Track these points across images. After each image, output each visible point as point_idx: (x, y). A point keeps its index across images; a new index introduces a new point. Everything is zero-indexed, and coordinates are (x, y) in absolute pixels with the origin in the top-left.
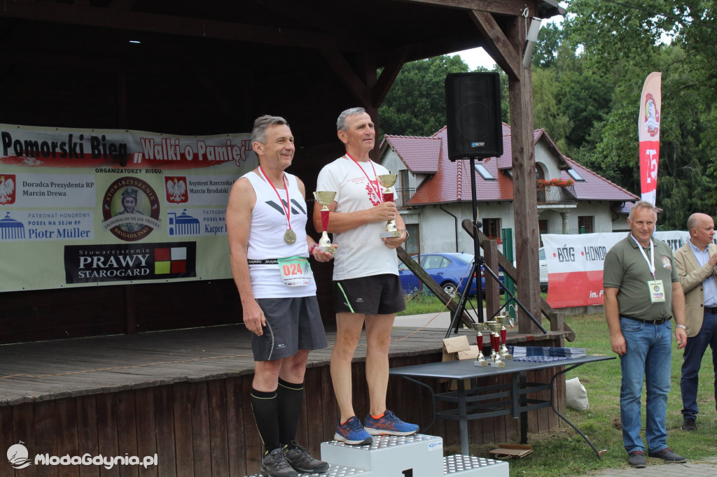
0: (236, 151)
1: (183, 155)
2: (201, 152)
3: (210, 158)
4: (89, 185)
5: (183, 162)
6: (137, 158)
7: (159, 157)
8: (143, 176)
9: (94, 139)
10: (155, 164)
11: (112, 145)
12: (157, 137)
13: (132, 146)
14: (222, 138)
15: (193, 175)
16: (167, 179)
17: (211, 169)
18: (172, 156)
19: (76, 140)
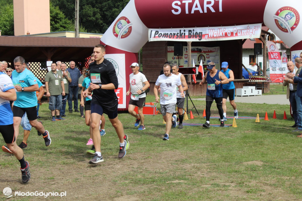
0: (217, 50)
1: (209, 51)
2: (211, 50)
3: (213, 51)
4: (196, 55)
5: (209, 52)
6: (203, 51)
7: (205, 51)
8: (203, 54)
9: (197, 48)
10: (205, 52)
11: (199, 49)
12: (205, 48)
13: (202, 49)
14: (214, 48)
15: (210, 54)
16: (207, 54)
17: (213, 53)
18: (207, 51)
19: (195, 48)
